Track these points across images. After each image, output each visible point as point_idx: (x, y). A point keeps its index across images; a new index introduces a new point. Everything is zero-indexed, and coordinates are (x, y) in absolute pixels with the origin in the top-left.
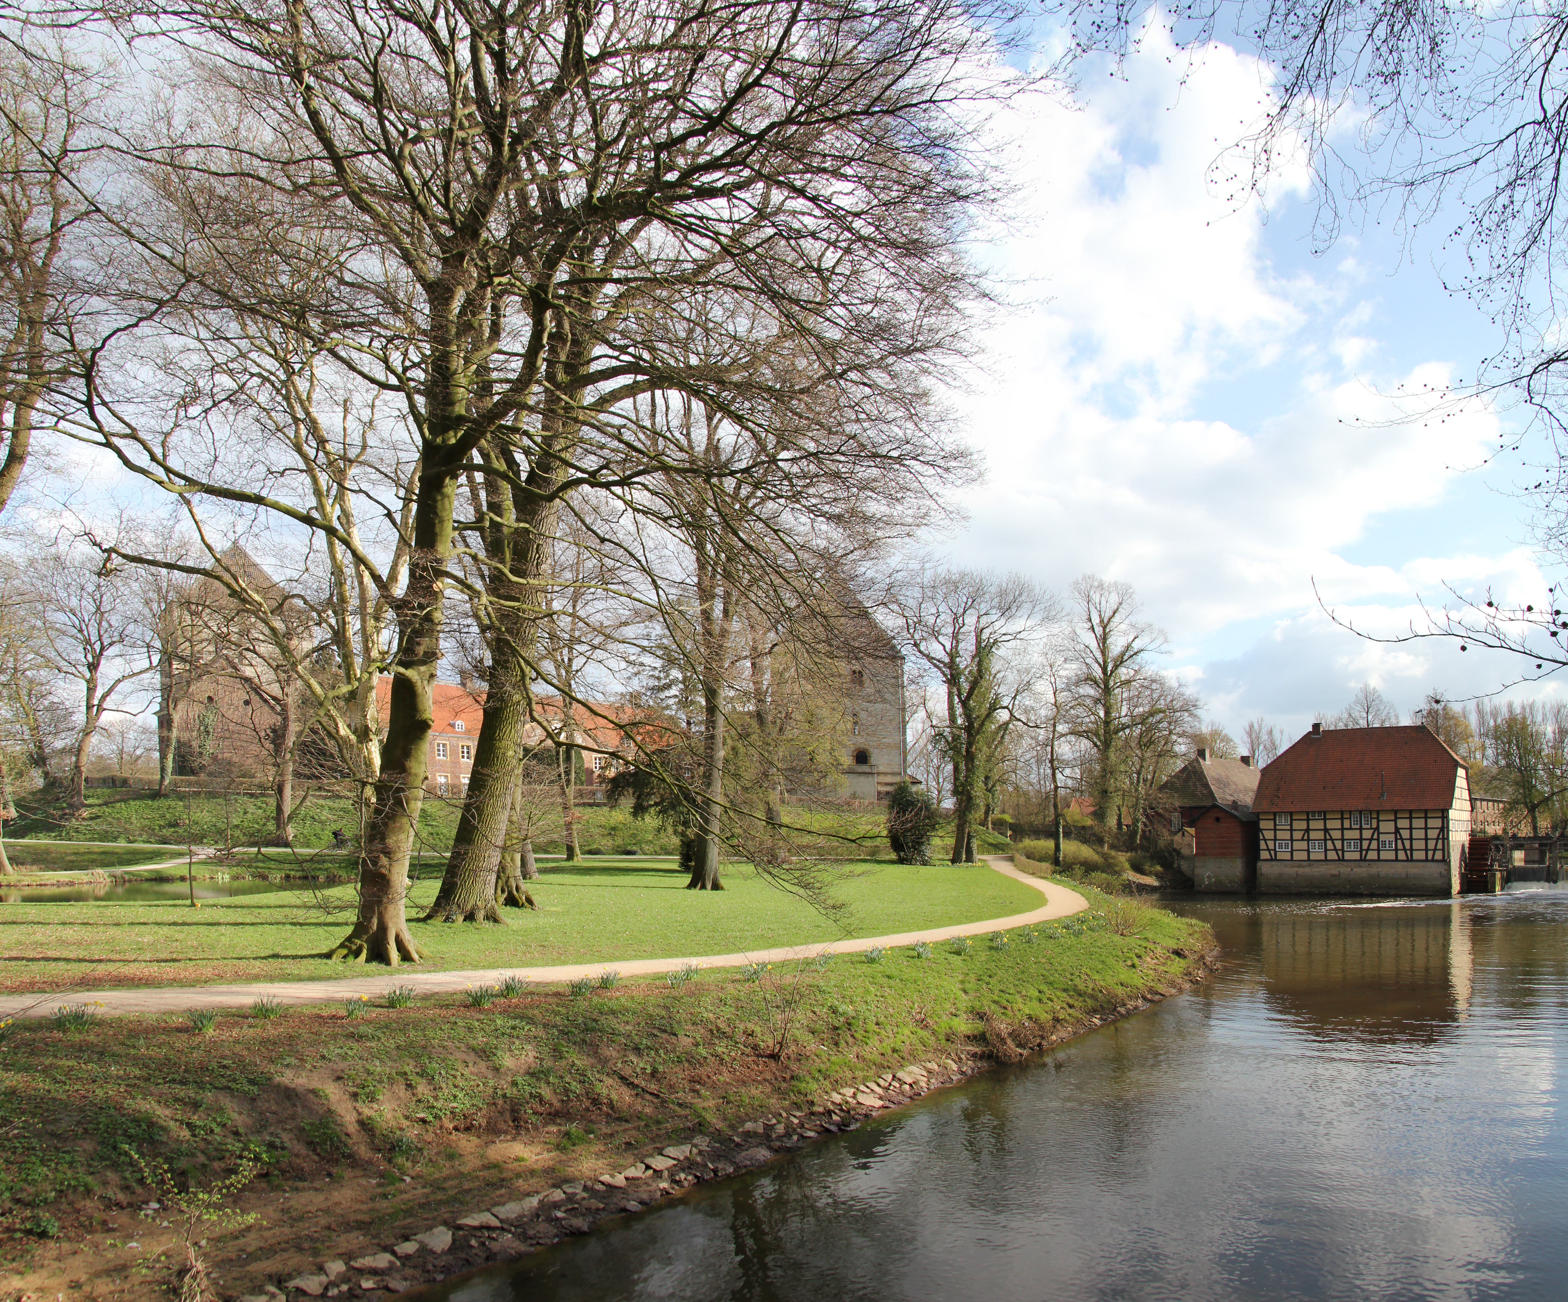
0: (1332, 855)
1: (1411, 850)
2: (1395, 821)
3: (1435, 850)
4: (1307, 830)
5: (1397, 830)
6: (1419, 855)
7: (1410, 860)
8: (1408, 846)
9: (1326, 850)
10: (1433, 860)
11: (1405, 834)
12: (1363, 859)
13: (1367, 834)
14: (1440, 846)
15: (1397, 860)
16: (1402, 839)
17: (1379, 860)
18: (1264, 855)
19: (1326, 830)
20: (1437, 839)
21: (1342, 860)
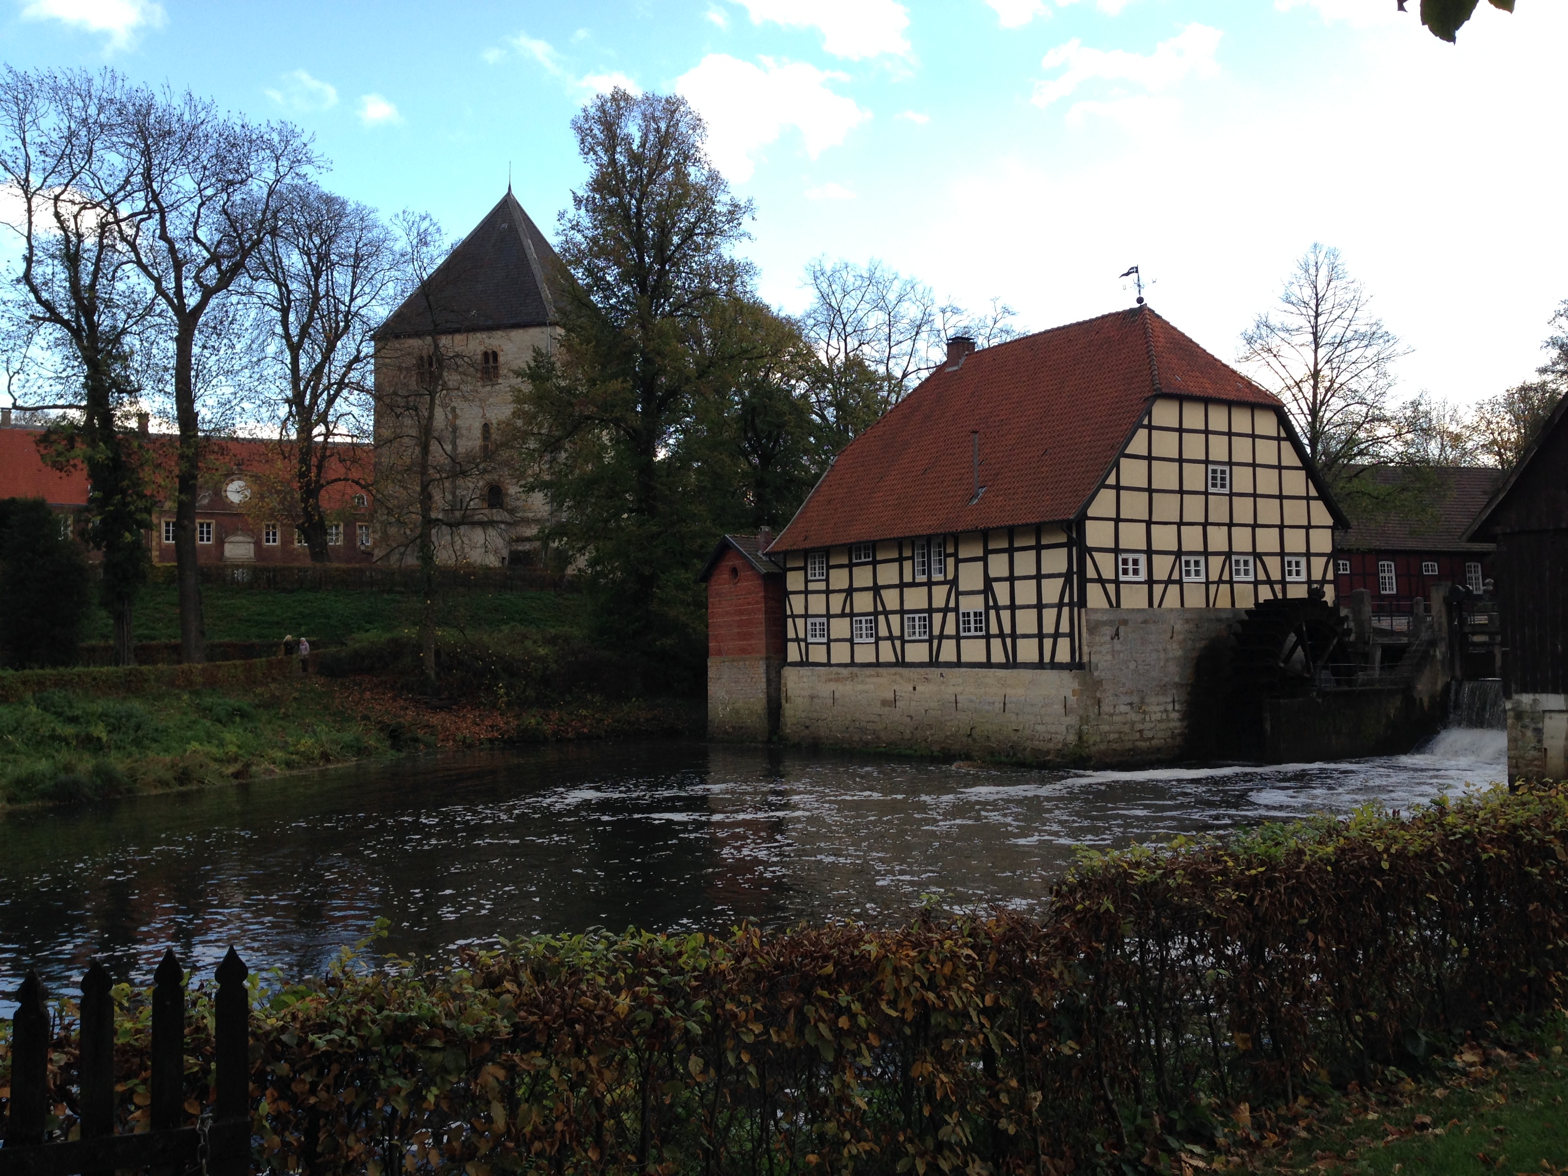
0: (887, 653)
1: (1014, 636)
2: (984, 559)
3: (1056, 635)
4: (850, 592)
5: (988, 581)
6: (1027, 651)
7: (1012, 663)
8: (1007, 630)
9: (878, 639)
10: (1054, 665)
11: (1001, 591)
12: (934, 662)
13: (940, 595)
14: (1065, 627)
15: (988, 664)
16: (997, 608)
17: (959, 664)
18: (793, 653)
19: (876, 589)
20: (1060, 605)
21: (901, 663)
